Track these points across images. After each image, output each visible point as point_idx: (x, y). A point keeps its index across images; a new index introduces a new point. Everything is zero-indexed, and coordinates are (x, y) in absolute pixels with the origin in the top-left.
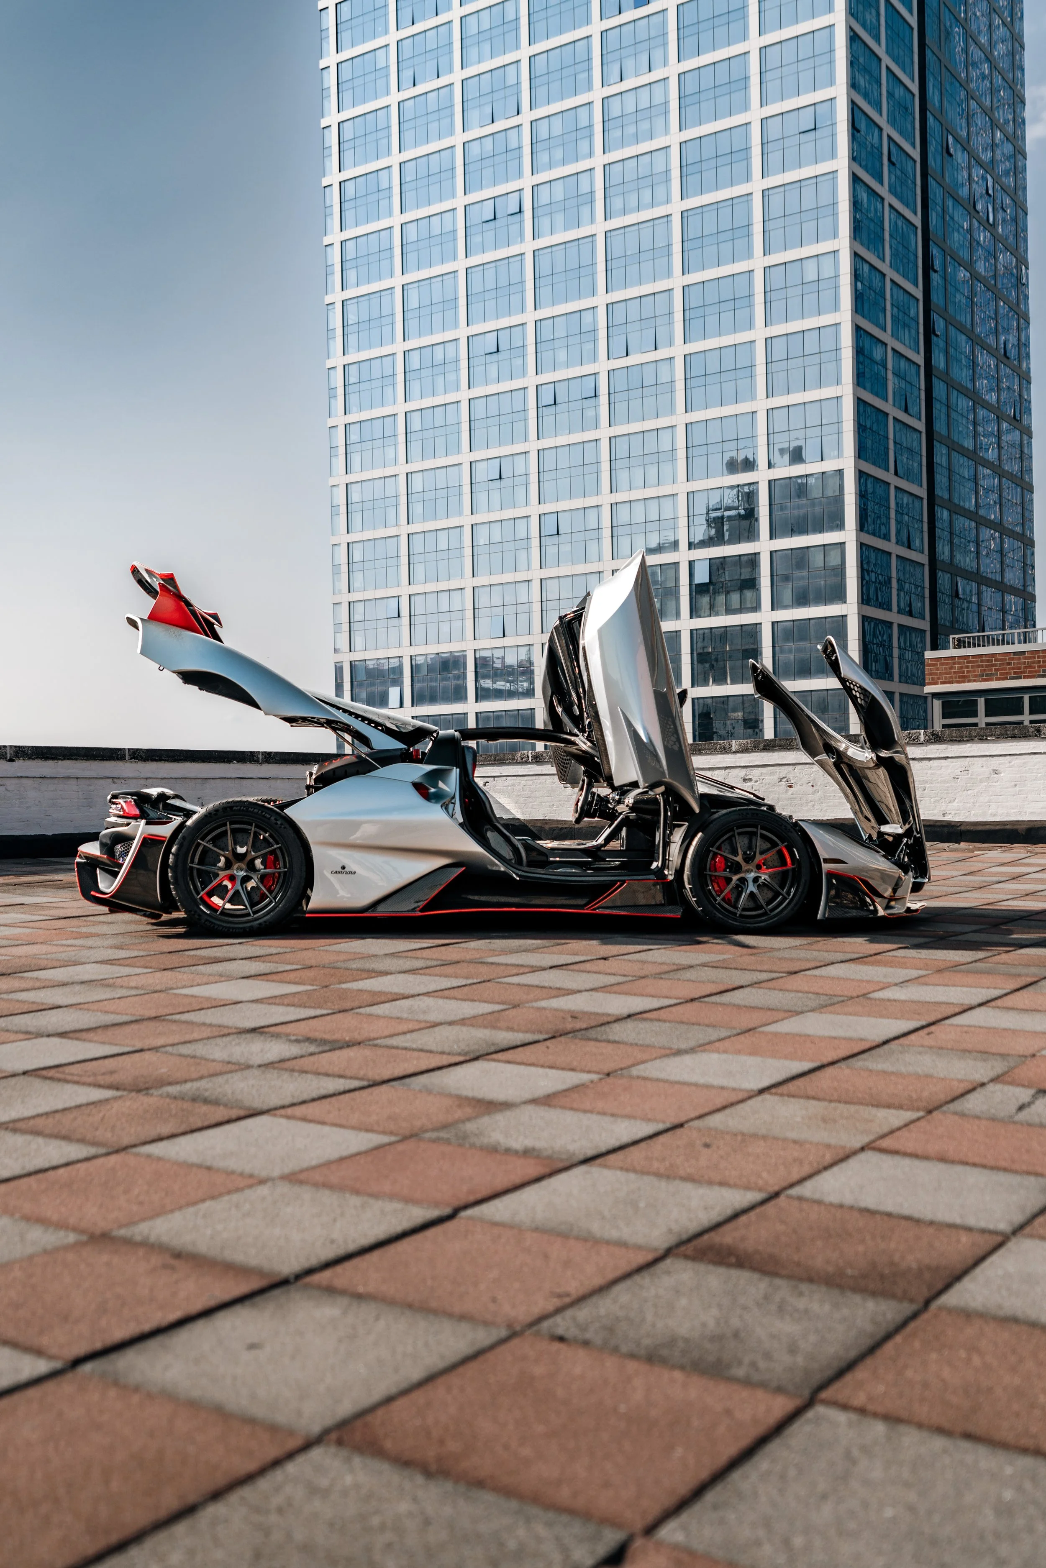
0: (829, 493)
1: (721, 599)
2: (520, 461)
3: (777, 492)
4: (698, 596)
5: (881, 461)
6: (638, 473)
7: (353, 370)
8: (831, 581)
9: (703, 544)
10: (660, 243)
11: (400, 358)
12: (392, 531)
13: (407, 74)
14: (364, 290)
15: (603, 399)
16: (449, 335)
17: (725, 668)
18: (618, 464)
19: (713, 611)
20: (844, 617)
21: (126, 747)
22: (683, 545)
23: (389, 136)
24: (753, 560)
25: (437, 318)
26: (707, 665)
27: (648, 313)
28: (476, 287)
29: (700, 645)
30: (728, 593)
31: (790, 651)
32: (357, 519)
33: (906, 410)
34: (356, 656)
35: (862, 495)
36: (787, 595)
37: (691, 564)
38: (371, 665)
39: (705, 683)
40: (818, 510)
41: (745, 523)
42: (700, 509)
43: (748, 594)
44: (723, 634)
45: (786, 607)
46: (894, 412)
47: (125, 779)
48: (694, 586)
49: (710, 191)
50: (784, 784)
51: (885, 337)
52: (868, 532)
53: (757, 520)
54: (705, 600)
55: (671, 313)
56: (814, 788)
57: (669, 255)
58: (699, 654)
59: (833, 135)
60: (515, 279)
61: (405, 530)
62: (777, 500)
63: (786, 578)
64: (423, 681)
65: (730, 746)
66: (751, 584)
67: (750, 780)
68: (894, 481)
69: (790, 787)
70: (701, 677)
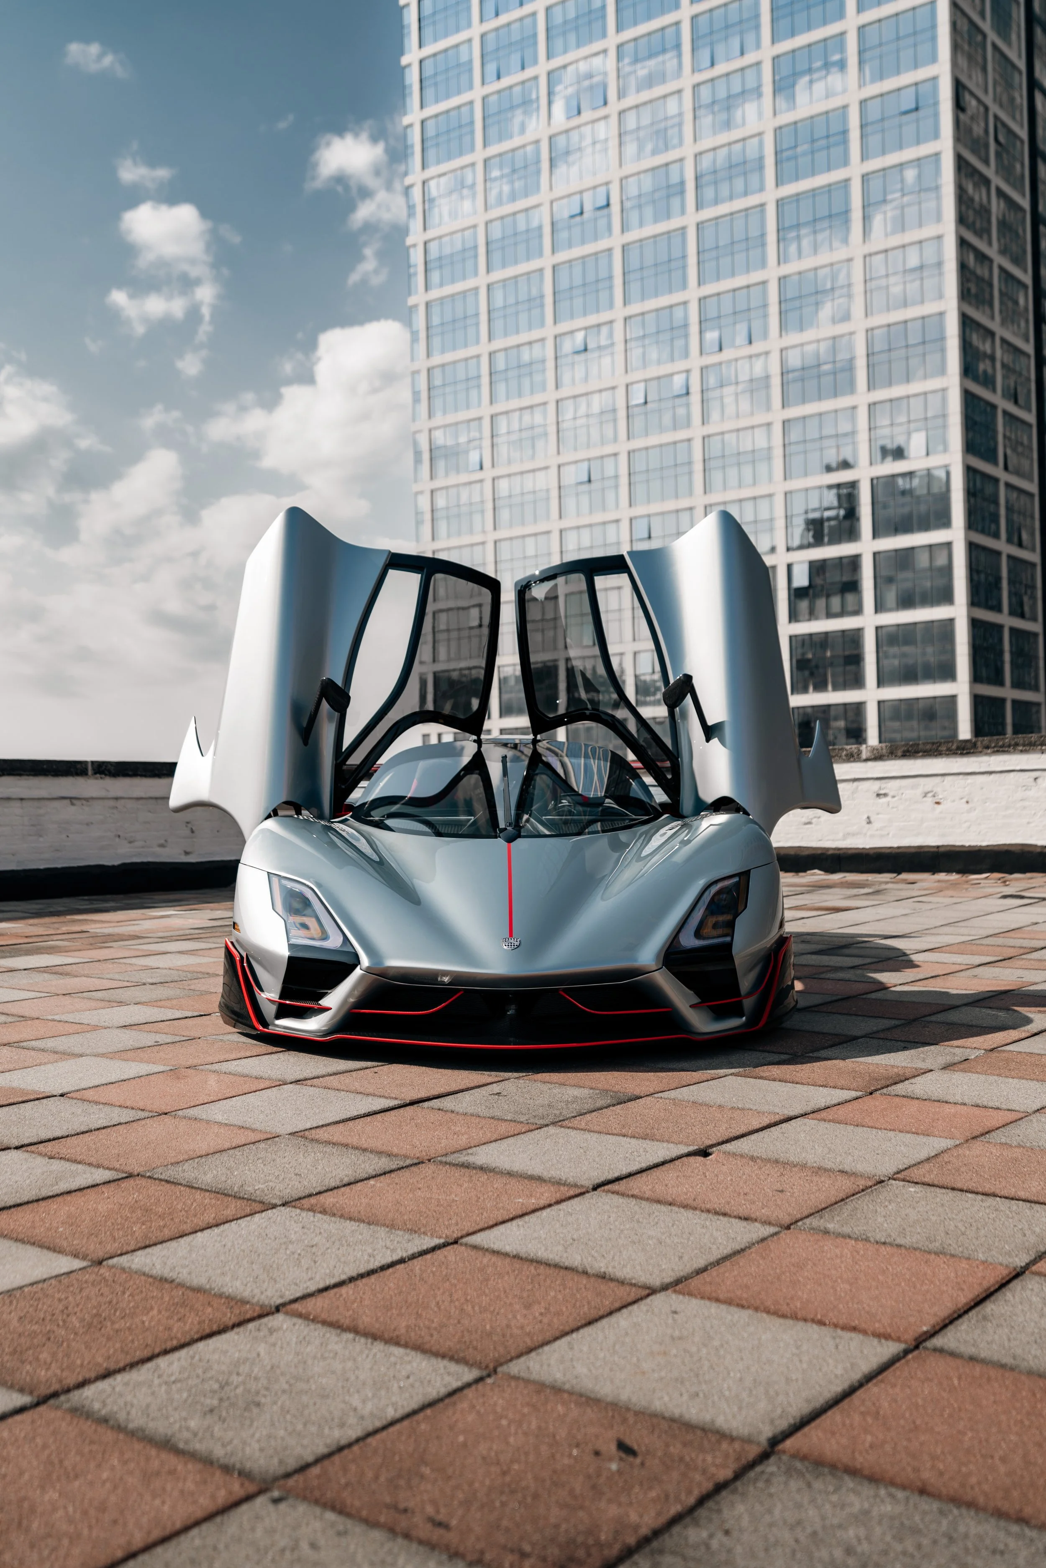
0: (935, 490)
1: (821, 603)
2: (609, 464)
3: (880, 491)
4: (798, 601)
5: (990, 456)
6: (732, 472)
7: (437, 373)
8: (940, 582)
9: (801, 547)
10: (754, 233)
11: (485, 360)
12: (478, 538)
13: (491, 68)
14: (448, 290)
15: (695, 397)
16: (535, 334)
17: (825, 675)
18: (712, 464)
19: (812, 615)
20: (951, 621)
21: (89, 758)
22: (781, 548)
23: (472, 132)
24: (854, 562)
25: (523, 317)
26: (807, 673)
27: (741, 306)
28: (564, 284)
29: (800, 651)
30: (828, 596)
31: (895, 657)
32: (442, 527)
33: (1016, 402)
34: (440, 667)
35: (971, 493)
36: (891, 596)
37: (789, 567)
38: (455, 675)
39: (805, 690)
40: (923, 508)
41: (847, 524)
42: (798, 507)
43: (850, 598)
44: (823, 640)
45: (890, 610)
46: (1003, 404)
47: (87, 800)
48: (792, 592)
49: (805, 177)
50: (929, 800)
51: (995, 325)
52: (977, 530)
53: (858, 519)
54: (804, 605)
55: (765, 306)
56: (970, 805)
57: (764, 245)
58: (798, 661)
59: (936, 115)
60: (603, 274)
61: (492, 536)
62: (881, 498)
63: (890, 580)
64: (511, 692)
65: (859, 753)
66: (853, 586)
67: (885, 795)
68: (1003, 477)
69: (938, 803)
70: (800, 685)
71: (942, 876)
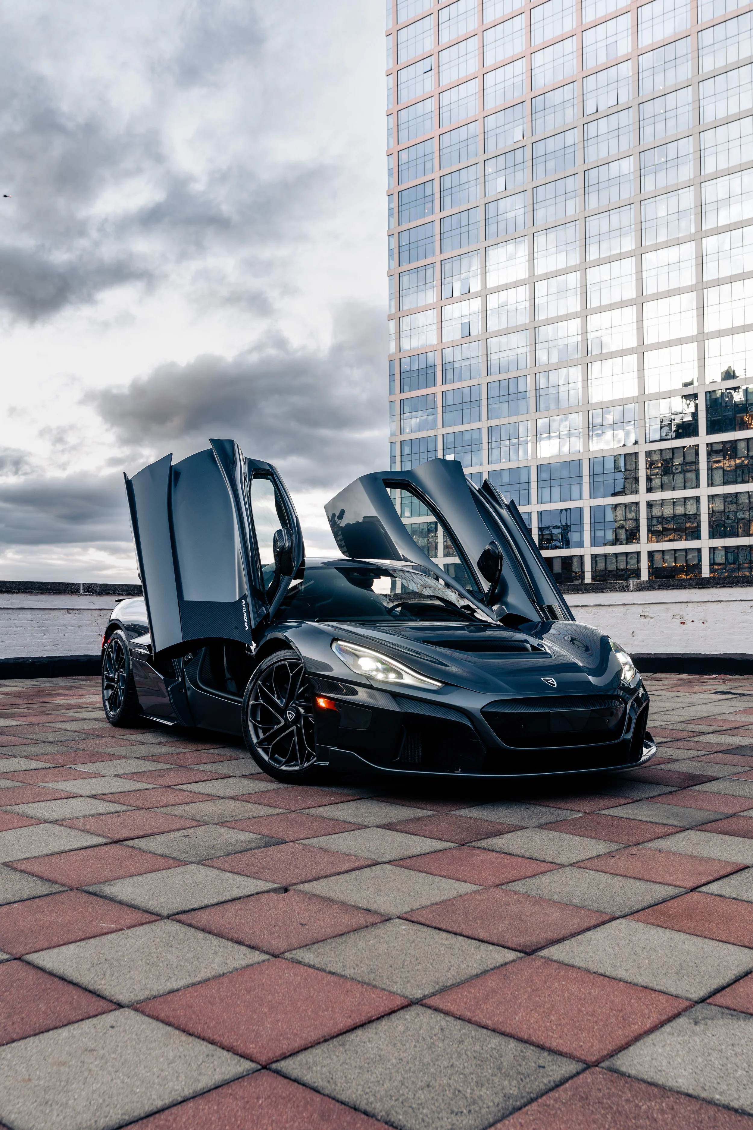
0: (751, 401)
19: (663, 487)
30: (674, 474)
45: (718, 484)
47: (79, 610)
50: (677, 620)
53: (696, 421)
56: (705, 625)
67: (646, 616)
69: (683, 623)
71: (685, 676)
